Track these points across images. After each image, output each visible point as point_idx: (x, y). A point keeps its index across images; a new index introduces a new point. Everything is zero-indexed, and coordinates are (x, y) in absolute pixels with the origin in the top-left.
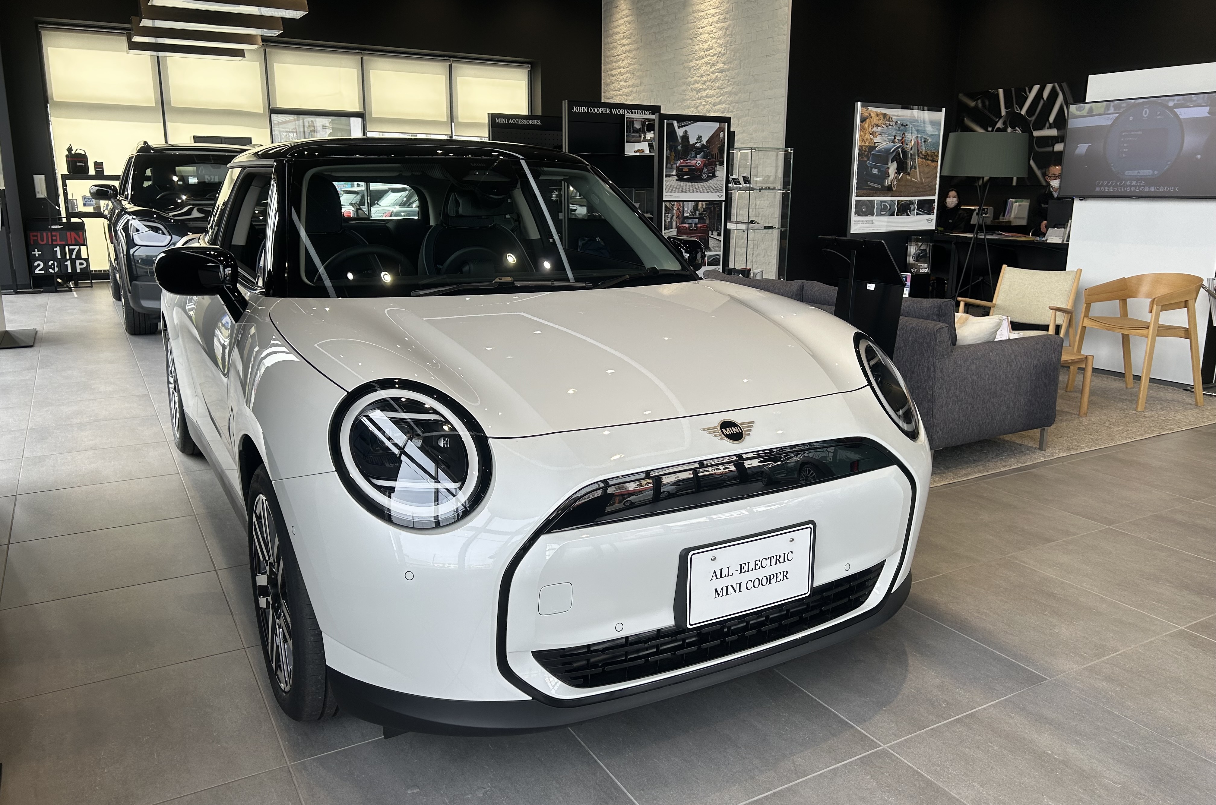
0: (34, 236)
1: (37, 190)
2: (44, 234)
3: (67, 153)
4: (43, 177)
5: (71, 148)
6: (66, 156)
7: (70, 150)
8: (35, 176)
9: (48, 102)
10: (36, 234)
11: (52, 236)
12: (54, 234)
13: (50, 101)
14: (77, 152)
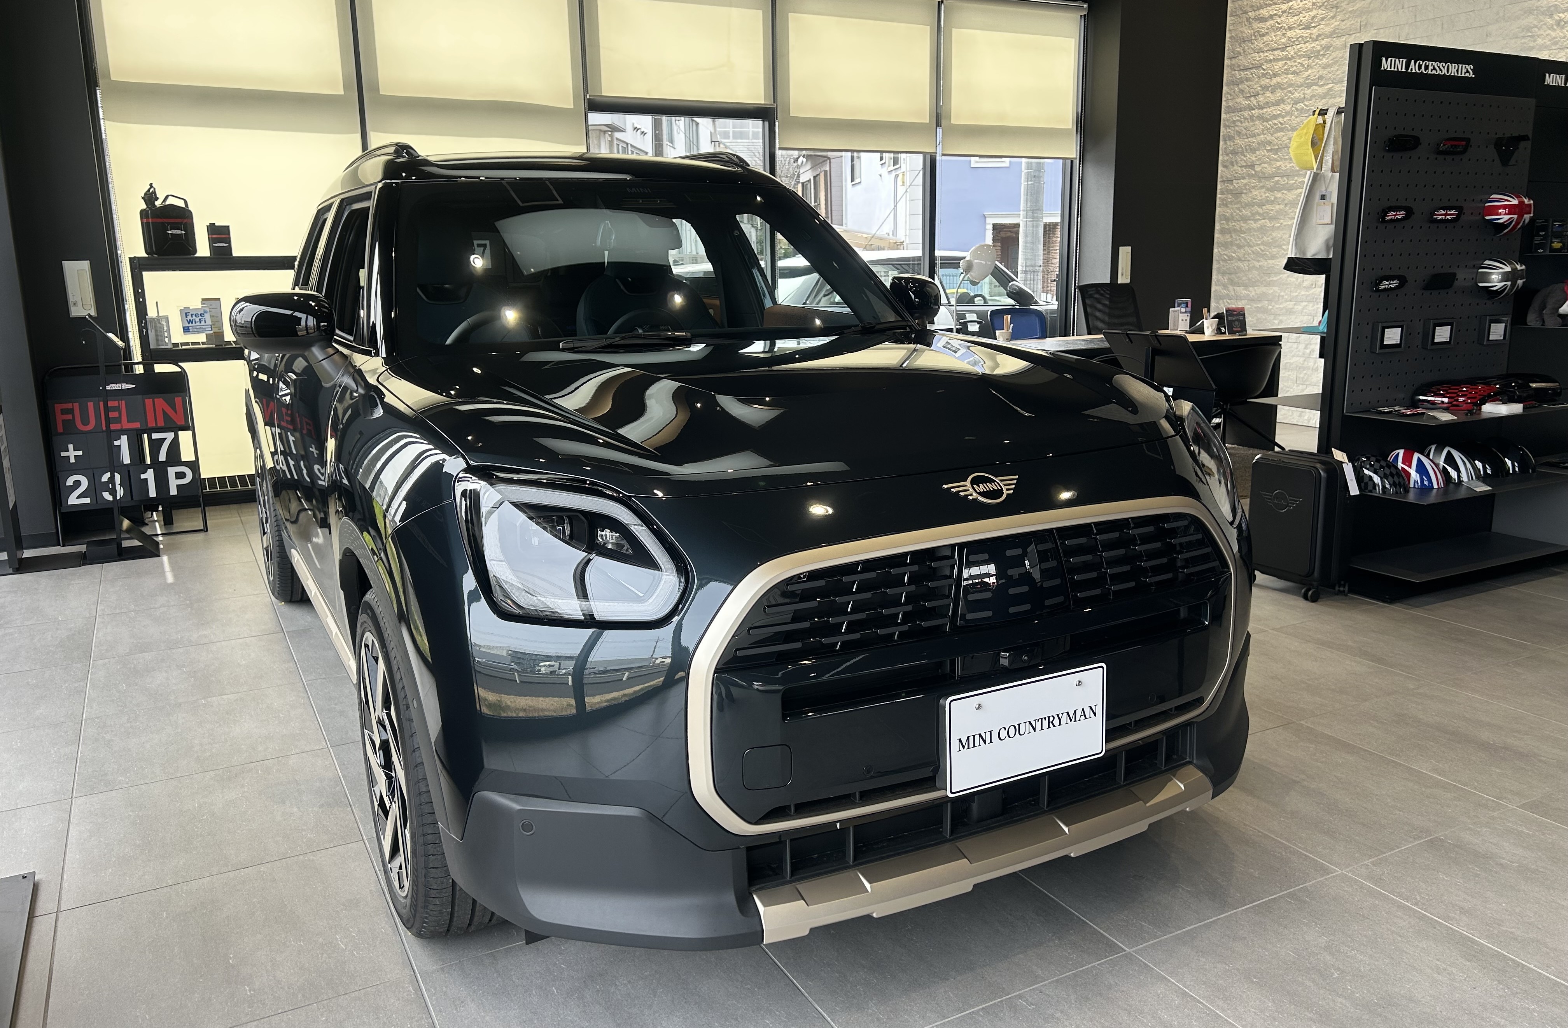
0: (63, 411)
1: (71, 298)
2: (91, 405)
3: (143, 206)
4: (85, 265)
5: (154, 192)
6: (142, 212)
7: (150, 197)
8: (66, 264)
9: (96, 85)
10: (70, 406)
11: (107, 410)
12: (110, 404)
13: (101, 82)
14: (167, 203)
